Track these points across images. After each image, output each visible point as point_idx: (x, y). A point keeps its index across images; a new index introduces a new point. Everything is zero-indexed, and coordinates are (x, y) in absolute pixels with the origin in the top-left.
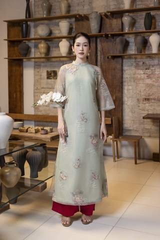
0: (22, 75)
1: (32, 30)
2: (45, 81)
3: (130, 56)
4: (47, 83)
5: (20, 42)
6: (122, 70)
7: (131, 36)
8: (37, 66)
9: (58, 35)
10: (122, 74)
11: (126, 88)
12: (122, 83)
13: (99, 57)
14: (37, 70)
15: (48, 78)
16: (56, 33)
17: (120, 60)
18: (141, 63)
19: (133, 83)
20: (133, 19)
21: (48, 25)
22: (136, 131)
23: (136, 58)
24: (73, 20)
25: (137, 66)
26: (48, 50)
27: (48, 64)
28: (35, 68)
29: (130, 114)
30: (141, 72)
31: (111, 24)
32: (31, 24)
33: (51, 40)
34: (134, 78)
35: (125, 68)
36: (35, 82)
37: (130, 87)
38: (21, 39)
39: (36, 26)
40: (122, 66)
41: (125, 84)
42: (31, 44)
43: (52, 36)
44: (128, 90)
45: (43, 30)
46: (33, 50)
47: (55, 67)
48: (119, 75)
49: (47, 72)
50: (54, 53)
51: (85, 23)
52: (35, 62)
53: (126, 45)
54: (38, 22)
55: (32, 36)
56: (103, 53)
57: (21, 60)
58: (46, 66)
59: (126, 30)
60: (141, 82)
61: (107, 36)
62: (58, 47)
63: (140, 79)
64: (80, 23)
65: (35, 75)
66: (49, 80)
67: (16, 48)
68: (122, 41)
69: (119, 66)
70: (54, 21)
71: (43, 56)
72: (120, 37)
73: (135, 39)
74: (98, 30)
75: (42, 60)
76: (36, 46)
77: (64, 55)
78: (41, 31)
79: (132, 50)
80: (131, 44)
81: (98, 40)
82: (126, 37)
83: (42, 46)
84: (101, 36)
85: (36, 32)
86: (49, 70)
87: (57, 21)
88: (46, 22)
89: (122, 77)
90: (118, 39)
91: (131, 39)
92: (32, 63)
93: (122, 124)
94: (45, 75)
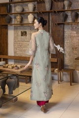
0: (7, 34)
1: (13, 8)
2: (20, 37)
3: (68, 24)
4: (21, 39)
5: (6, 15)
6: (64, 31)
7: (69, 12)
8: (16, 29)
9: (28, 11)
10: (64, 34)
11: (66, 41)
12: (64, 38)
13: (50, 24)
14: (16, 31)
15: (22, 35)
16: (26, 10)
17: (62, 25)
18: (75, 28)
19: (70, 39)
20: (70, 2)
21: (21, 6)
22: (72, 66)
23: (71, 25)
24: (36, 2)
25: (72, 29)
26: (22, 20)
27: (22, 27)
28: (14, 30)
29: (68, 56)
30: (75, 32)
31: (57, 5)
32: (12, 5)
33: (23, 14)
34: (70, 36)
35: (65, 30)
36: (14, 37)
37: (68, 41)
38: (7, 13)
39: (15, 6)
40: (64, 29)
41: (65, 39)
42: (12, 16)
43: (24, 12)
44: (67, 43)
45: (19, 9)
46: (13, 20)
47: (25, 29)
48: (62, 34)
49: (21, 32)
50: (25, 22)
51: (43, 4)
52: (15, 26)
53: (66, 17)
54: (16, 4)
55: (13, 12)
56: (52, 21)
57: (7, 25)
58: (21, 29)
59: (66, 9)
60: (74, 38)
61: (55, 12)
62: (27, 18)
63: (74, 37)
64: (40, 4)
65: (14, 34)
66: (22, 37)
67: (4, 19)
68: (63, 15)
69: (62, 29)
70: (25, 3)
71: (19, 23)
72: (63, 13)
73: (71, 14)
74: (50, 9)
75: (19, 25)
76: (15, 18)
77: (30, 23)
78: (18, 9)
79: (69, 20)
80: (69, 16)
81: (50, 14)
82: (66, 12)
83: (18, 17)
84: (52, 12)
85: (15, 10)
86: (22, 31)
87: (27, 3)
88: (21, 4)
89: (64, 35)
90: (61, 14)
91: (69, 14)
92: (13, 27)
93: (64, 62)
94: (20, 33)
